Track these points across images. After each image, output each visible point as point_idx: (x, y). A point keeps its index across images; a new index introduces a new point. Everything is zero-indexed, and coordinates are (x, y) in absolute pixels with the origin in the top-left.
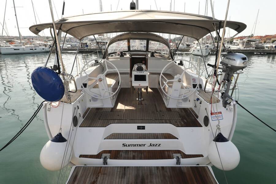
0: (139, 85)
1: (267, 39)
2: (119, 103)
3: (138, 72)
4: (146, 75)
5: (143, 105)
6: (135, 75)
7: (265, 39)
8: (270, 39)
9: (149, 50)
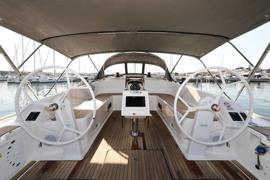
0: (134, 114)
1: (204, 74)
2: (103, 140)
3: (133, 91)
4: (144, 97)
5: (140, 149)
6: (127, 97)
7: (203, 74)
8: (206, 74)
9: (145, 73)
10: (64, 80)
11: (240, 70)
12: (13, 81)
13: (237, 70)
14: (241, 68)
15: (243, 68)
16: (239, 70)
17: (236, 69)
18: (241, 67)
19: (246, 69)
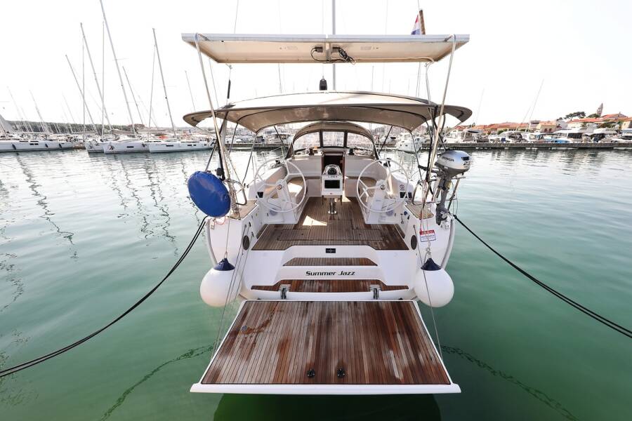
0: (331, 194)
3: (330, 176)
4: (339, 180)
5: (336, 219)
6: (325, 181)
7: (490, 128)
8: (496, 129)
9: (347, 146)
10: (195, 147)
11: (577, 118)
12: (97, 148)
13: (568, 120)
14: (578, 114)
15: (583, 114)
16: (574, 118)
17: (568, 116)
18: (581, 111)
19: (590, 116)
